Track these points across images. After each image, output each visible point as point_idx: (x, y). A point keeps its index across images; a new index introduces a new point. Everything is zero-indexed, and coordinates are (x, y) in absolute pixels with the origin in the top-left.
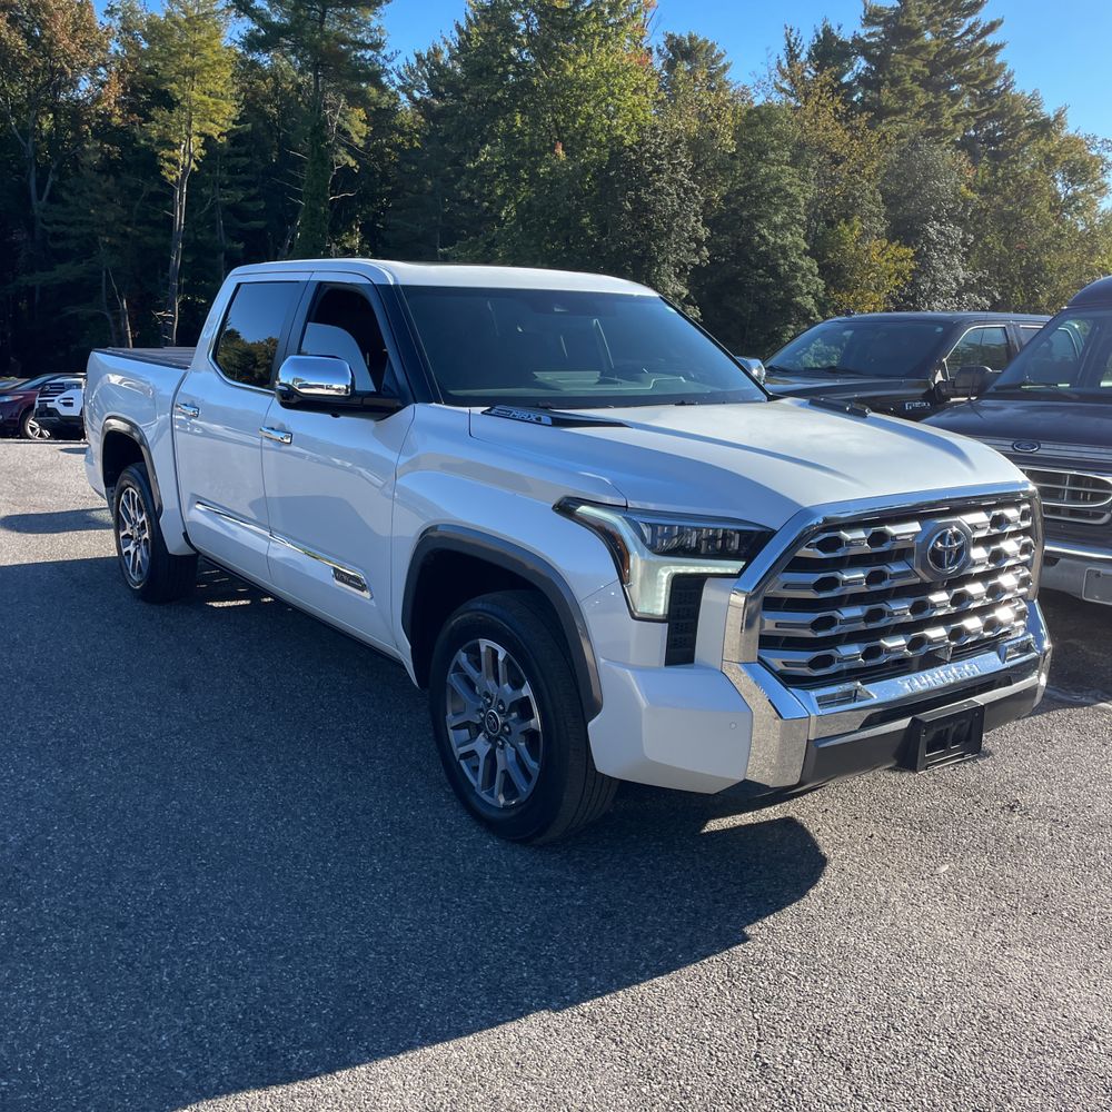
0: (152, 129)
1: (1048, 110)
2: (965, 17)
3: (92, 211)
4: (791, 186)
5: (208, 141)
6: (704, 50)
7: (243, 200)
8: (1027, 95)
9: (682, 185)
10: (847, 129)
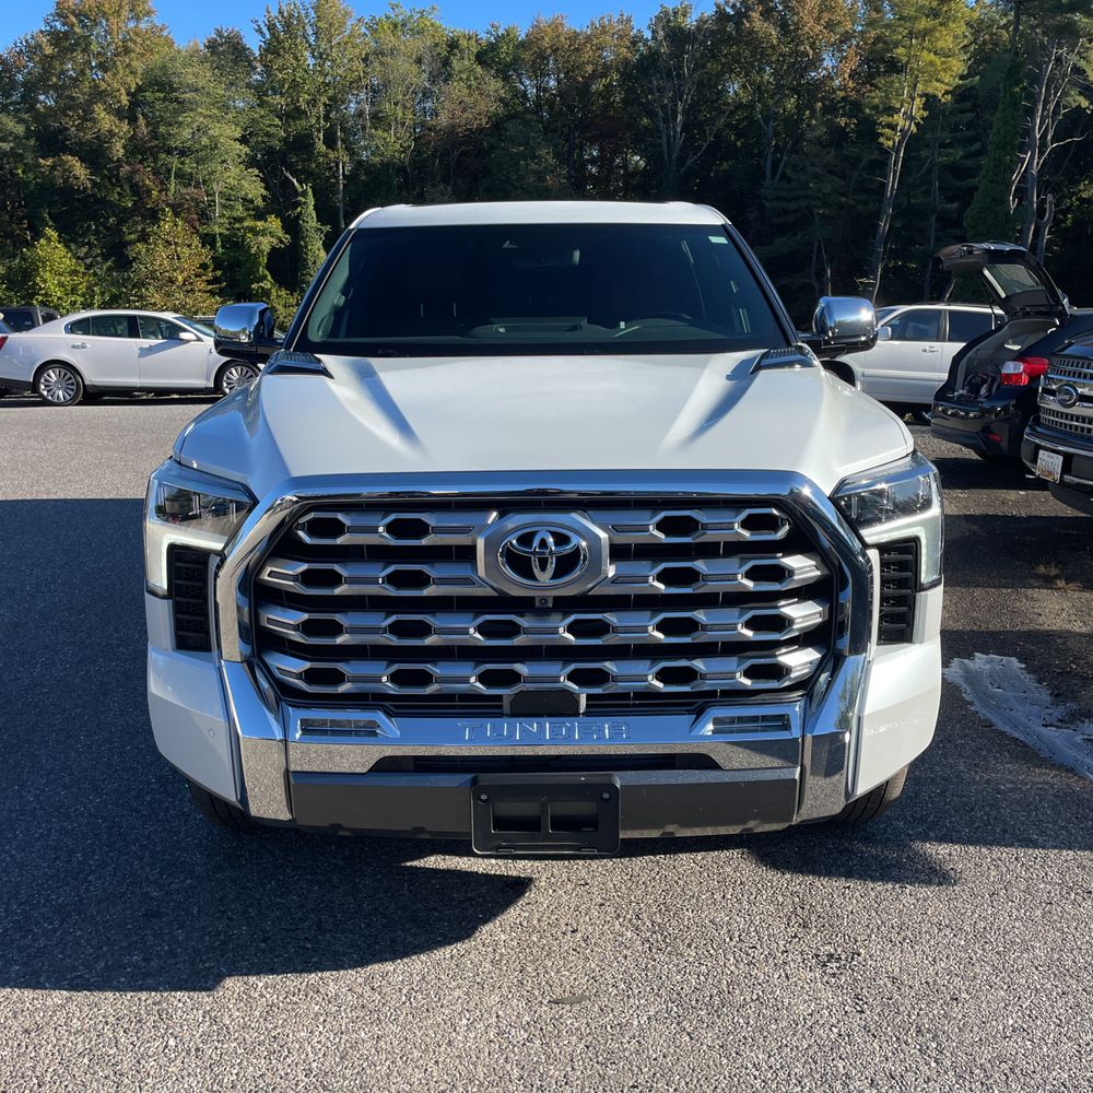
0: (874, 98)
3: (811, 185)
5: (930, 102)
7: (962, 157)
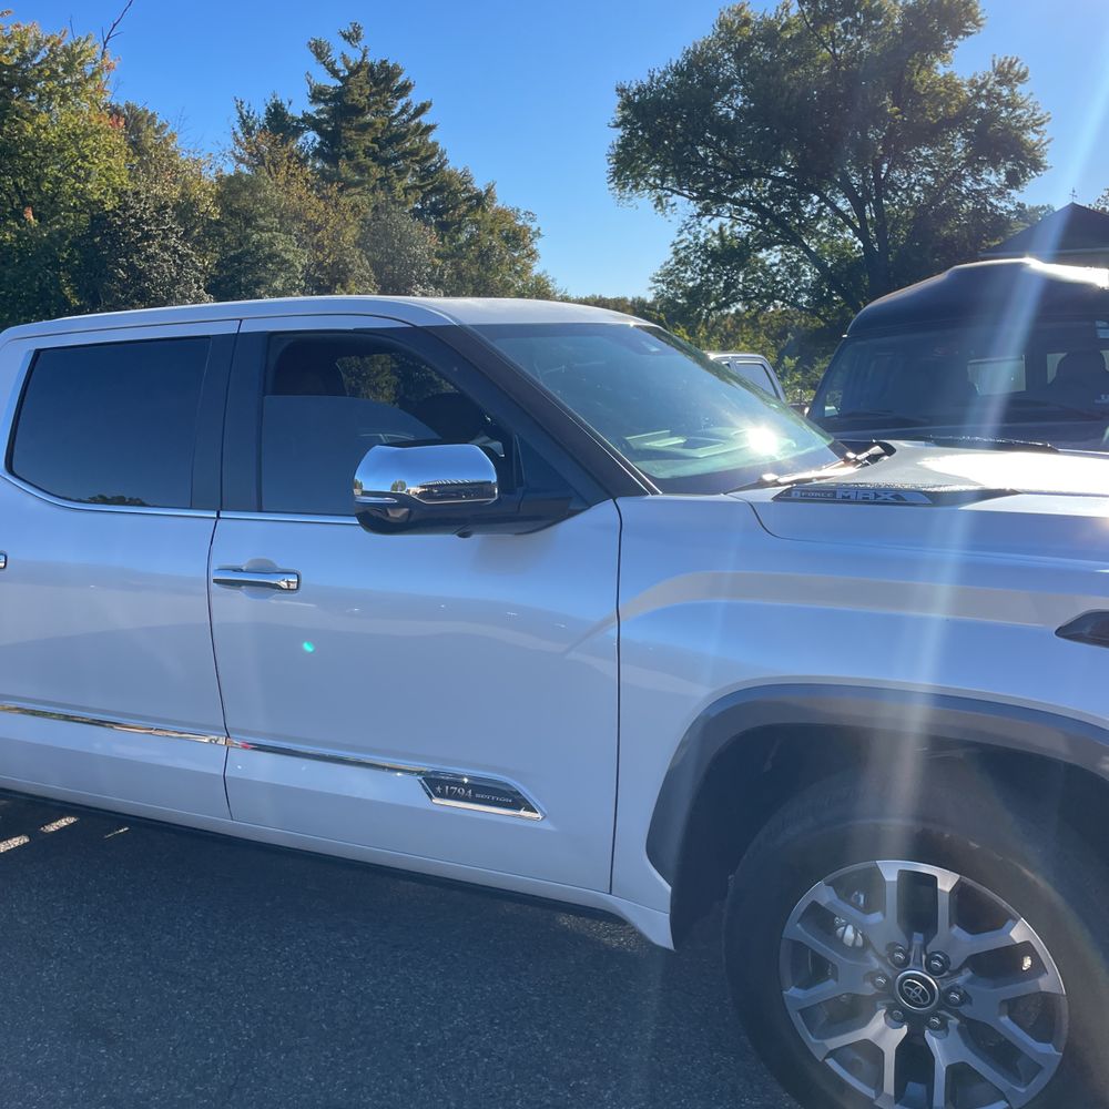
1: (479, 185)
2: (398, 98)
4: (286, 251)
6: (145, 120)
8: (459, 172)
9: (176, 251)
10: (321, 198)
